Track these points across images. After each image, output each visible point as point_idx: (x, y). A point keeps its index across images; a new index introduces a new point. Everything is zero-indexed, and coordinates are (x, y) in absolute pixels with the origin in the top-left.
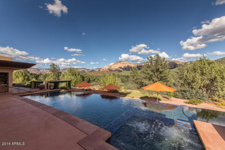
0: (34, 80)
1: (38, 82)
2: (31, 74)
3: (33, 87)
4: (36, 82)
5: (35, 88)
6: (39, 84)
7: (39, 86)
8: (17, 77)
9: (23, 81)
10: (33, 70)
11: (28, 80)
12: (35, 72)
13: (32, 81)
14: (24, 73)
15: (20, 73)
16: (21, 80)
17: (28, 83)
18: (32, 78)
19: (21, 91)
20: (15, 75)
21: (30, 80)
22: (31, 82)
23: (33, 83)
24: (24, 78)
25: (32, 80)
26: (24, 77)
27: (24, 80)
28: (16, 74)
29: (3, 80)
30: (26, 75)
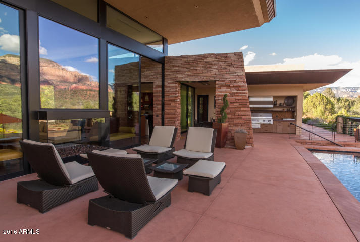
0: (343, 112)
1: (353, 120)
2: (339, 100)
3: (340, 130)
4: (348, 118)
5: (344, 132)
6: (355, 123)
7: (355, 129)
8: (314, 105)
9: (323, 114)
10: (344, 90)
11: (332, 111)
12: (345, 96)
13: (338, 116)
14: (324, 98)
15: (319, 97)
16: (319, 112)
17: (330, 118)
18: (340, 108)
19: (315, 138)
20: (312, 102)
21: (335, 113)
22: (337, 118)
23: (340, 120)
24: (325, 108)
25: (339, 114)
26: (325, 106)
27: (325, 112)
28: (313, 100)
29: (289, 110)
30: (328, 102)
